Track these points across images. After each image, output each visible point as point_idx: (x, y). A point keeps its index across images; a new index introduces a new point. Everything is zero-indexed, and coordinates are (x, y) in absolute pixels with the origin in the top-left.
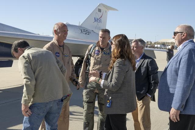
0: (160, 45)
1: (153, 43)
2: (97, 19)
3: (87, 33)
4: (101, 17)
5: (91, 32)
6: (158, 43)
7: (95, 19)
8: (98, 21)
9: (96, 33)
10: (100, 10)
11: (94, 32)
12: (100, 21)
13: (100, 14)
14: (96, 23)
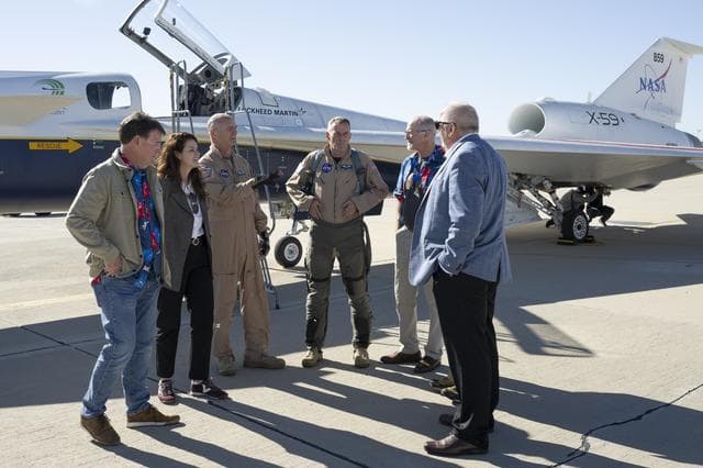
2: (651, 83)
3: (612, 122)
4: (665, 75)
5: (628, 118)
7: (642, 81)
11: (638, 118)
12: (662, 88)
13: (660, 68)
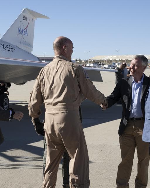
0: (93, 64)
1: (83, 61)
2: (22, 31)
3: (11, 50)
4: (27, 27)
5: (16, 48)
6: (91, 62)
7: (19, 30)
8: (24, 33)
9: (22, 49)
10: (25, 18)
11: (19, 48)
12: (26, 34)
13: (25, 23)
14: (20, 35)
